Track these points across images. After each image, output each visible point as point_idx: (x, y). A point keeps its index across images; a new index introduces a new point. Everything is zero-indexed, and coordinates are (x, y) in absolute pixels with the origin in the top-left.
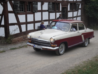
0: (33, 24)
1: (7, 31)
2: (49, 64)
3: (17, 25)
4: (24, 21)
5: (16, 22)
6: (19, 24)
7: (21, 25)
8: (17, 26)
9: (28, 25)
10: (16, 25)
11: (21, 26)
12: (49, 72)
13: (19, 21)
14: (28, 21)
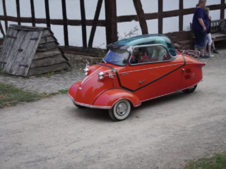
0: (177, 18)
1: (112, 36)
2: (212, 119)
3: (136, 20)
4: (156, 10)
5: (134, 13)
6: (141, 17)
7: (147, 21)
8: (135, 24)
9: (165, 20)
10: (133, 21)
11: (145, 23)
12: (209, 138)
13: (142, 11)
14: (165, 9)
